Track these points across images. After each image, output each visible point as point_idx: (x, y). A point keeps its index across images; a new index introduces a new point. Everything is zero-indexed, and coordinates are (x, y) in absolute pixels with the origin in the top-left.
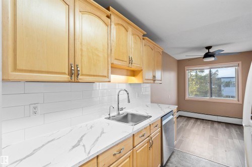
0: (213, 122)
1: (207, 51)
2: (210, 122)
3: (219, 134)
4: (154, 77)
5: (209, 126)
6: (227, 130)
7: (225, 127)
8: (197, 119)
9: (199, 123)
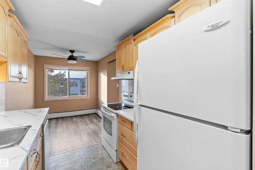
0: (71, 117)
1: (71, 54)
2: (69, 118)
3: (79, 125)
4: (20, 73)
5: (70, 122)
6: (83, 120)
7: (80, 119)
8: (57, 118)
9: (60, 121)
